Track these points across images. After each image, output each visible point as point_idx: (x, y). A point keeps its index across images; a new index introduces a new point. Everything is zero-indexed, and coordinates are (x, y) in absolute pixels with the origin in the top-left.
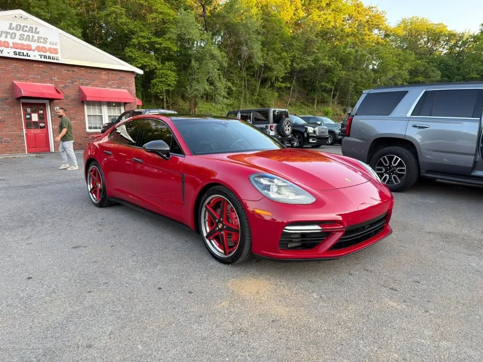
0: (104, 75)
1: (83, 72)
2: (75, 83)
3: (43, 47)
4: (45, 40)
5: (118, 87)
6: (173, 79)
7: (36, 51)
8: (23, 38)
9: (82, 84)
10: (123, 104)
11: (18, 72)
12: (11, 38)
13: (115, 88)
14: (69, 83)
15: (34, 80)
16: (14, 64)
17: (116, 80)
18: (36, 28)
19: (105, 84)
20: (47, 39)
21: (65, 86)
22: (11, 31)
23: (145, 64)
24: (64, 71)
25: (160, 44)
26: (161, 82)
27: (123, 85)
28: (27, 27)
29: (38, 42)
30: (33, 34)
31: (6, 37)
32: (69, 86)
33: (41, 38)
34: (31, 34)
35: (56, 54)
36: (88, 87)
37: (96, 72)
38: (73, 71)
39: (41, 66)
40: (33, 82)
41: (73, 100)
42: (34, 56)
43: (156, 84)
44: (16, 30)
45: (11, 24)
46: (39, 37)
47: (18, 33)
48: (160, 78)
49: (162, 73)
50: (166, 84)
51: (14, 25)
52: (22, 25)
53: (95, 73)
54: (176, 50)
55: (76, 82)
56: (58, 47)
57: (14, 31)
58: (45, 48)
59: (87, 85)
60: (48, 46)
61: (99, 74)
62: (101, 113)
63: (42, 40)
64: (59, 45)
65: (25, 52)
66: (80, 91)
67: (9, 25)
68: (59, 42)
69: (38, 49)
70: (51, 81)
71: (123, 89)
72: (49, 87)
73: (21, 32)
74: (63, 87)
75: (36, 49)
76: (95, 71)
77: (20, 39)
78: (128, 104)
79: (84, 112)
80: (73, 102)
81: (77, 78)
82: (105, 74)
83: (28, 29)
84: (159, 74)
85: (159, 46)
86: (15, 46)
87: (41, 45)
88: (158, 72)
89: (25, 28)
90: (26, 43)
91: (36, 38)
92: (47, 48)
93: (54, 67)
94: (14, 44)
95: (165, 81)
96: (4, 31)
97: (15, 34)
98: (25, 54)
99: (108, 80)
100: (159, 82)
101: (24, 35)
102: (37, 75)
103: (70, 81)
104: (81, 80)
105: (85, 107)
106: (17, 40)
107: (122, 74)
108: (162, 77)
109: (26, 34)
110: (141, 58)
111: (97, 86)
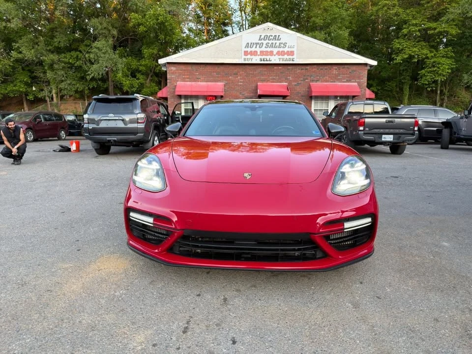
0: (335, 71)
1: (315, 69)
2: (306, 81)
3: (282, 51)
4: (285, 44)
5: (347, 81)
6: (447, 67)
7: (277, 56)
8: (268, 46)
9: (313, 81)
10: (352, 98)
11: (262, 75)
12: (260, 47)
13: (344, 82)
14: (301, 80)
15: (273, 81)
16: (261, 69)
17: (346, 74)
18: (279, 36)
19: (335, 78)
20: (286, 43)
21: (297, 83)
22: (260, 42)
23: (413, 54)
24: (298, 70)
25: (435, 29)
26: (430, 72)
27: (353, 79)
28: (272, 36)
29: (279, 47)
30: (276, 41)
31: (256, 47)
32: (300, 83)
33: (282, 43)
34: (274, 42)
35: (292, 56)
36: (318, 83)
37: (336, 68)
38: (306, 69)
39: (280, 68)
40: (272, 82)
41: (302, 96)
42: (275, 60)
43: (425, 74)
44: (264, 40)
45: (261, 36)
46: (280, 43)
47: (265, 42)
48: (430, 68)
49: (434, 62)
50: (437, 73)
51: (262, 37)
52: (269, 35)
53: (326, 69)
54: (454, 32)
55: (307, 79)
56: (295, 50)
57: (263, 41)
58: (284, 51)
59: (317, 81)
60: (286, 50)
61: (330, 69)
62: (328, 107)
63: (282, 45)
64: (296, 47)
65: (268, 57)
66: (310, 87)
67: (259, 36)
68: (296, 45)
69: (278, 53)
70: (286, 80)
71: (353, 82)
72: (284, 85)
73: (267, 41)
74: (295, 85)
75: (277, 54)
76: (326, 67)
77: (266, 47)
78: (356, 97)
79: (311, 107)
80: (302, 97)
81: (308, 76)
82: (336, 69)
83: (272, 38)
84: (429, 64)
85: (432, 32)
86: (262, 53)
87: (281, 49)
88: (428, 61)
89: (271, 37)
90: (269, 49)
91: (278, 44)
92: (286, 52)
93: (290, 67)
94: (261, 52)
95: (436, 70)
96: (255, 42)
97: (263, 43)
98: (268, 59)
99: (339, 75)
100: (428, 73)
101: (269, 43)
102: (276, 76)
103: (302, 79)
104: (312, 77)
105: (313, 102)
106: (263, 49)
107: (354, 68)
108: (434, 66)
109: (270, 42)
110: (409, 48)
111: (326, 81)
